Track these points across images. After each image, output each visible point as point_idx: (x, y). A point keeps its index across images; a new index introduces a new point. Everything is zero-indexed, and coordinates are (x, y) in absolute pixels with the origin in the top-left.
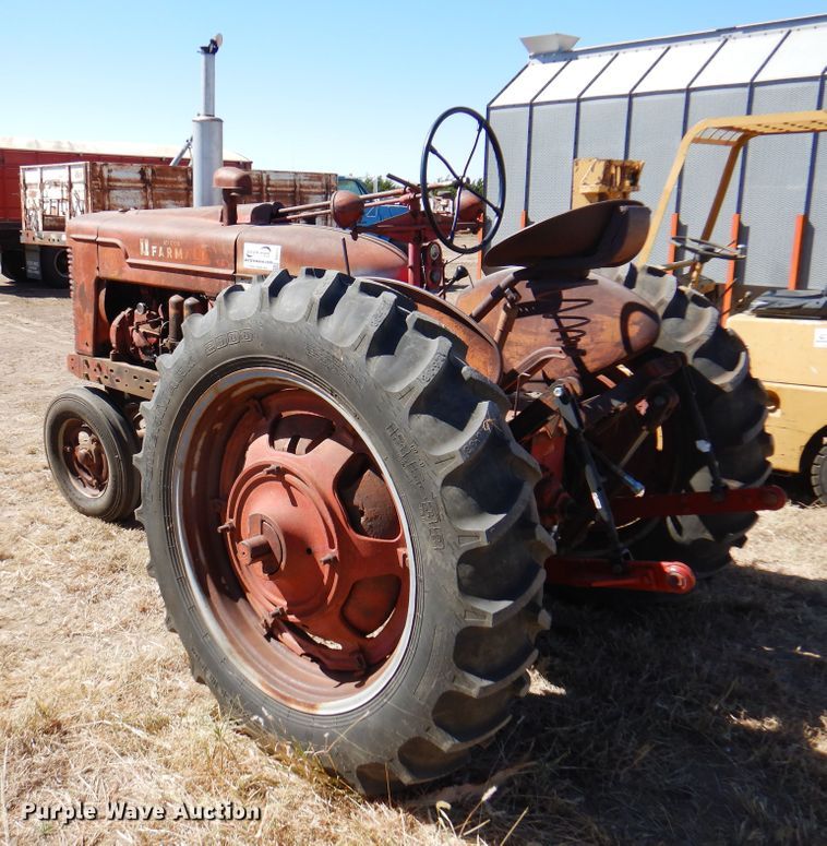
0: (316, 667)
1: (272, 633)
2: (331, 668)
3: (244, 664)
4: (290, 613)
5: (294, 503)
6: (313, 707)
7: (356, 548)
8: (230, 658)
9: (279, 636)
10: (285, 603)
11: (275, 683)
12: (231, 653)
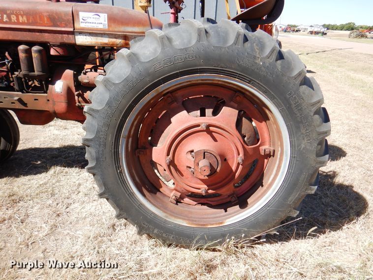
0: (205, 207)
1: (178, 201)
2: (215, 204)
3: (176, 219)
4: (208, 190)
5: (215, 140)
6: (221, 223)
7: (248, 152)
8: (167, 219)
9: (182, 201)
10: (206, 186)
11: (195, 221)
12: (167, 217)
